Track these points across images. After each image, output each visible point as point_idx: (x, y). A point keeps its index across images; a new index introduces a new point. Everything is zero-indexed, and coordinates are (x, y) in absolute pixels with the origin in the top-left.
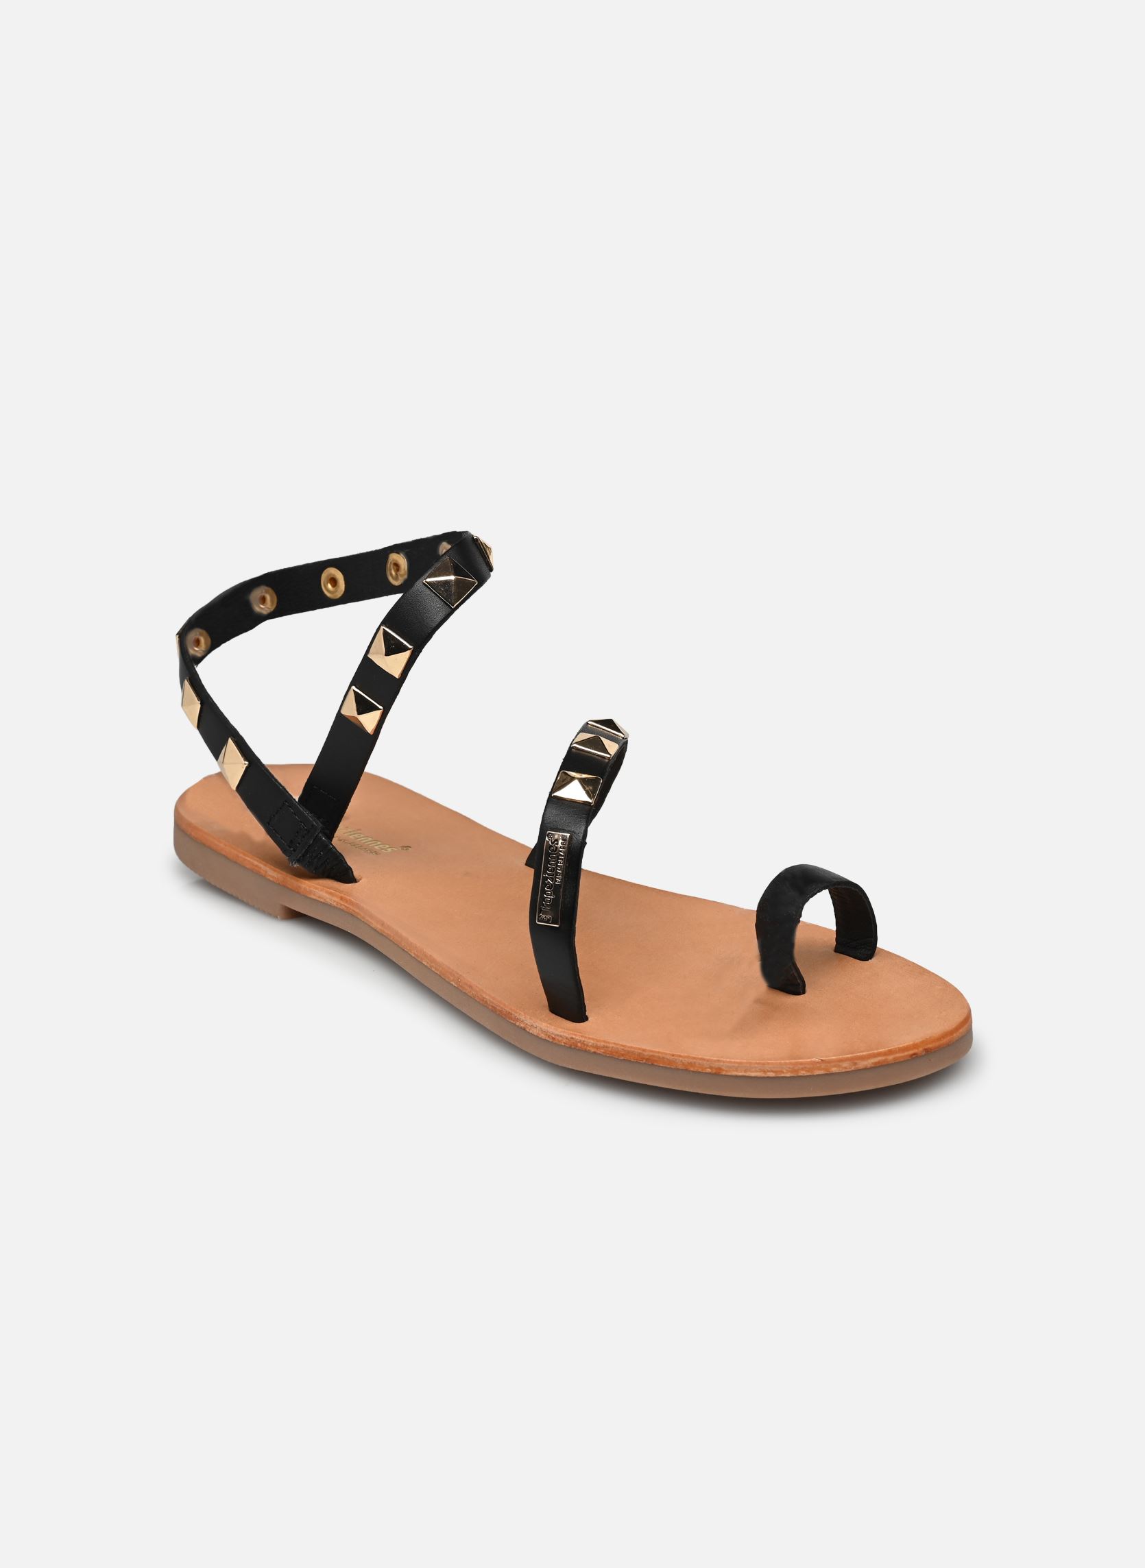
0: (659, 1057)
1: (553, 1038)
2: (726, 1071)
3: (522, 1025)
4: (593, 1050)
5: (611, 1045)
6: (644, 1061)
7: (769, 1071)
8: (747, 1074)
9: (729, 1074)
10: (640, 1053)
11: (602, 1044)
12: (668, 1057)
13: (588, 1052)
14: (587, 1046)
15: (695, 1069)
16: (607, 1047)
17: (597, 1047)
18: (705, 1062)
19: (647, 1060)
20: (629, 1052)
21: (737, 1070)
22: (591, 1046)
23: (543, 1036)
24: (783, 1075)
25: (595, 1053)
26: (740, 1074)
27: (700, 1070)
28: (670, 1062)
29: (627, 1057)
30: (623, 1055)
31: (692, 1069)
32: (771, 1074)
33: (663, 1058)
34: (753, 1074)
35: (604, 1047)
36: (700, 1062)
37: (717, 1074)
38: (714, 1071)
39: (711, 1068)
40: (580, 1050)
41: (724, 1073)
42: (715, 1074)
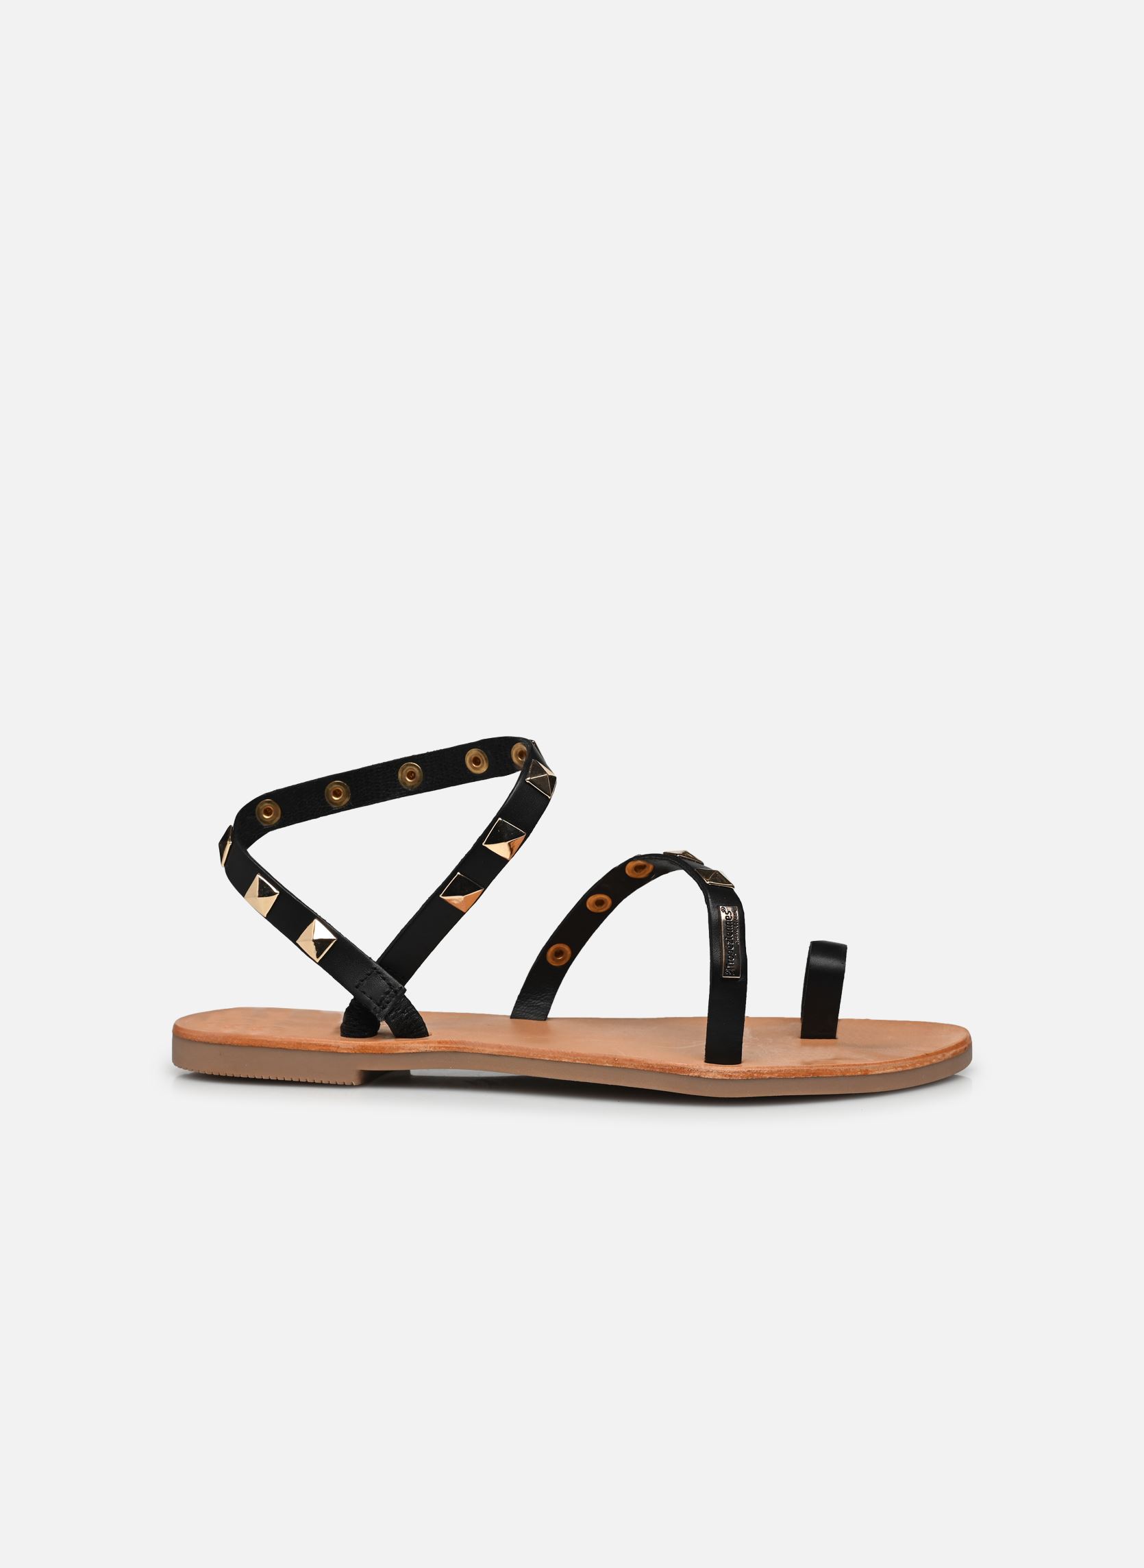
0: (823, 1070)
1: (730, 1076)
2: (872, 1071)
3: (696, 1074)
4: (768, 1077)
5: (784, 1069)
6: (811, 1076)
7: (899, 1067)
8: (885, 1072)
9: (874, 1073)
10: (808, 1070)
11: (776, 1069)
12: (830, 1068)
13: (765, 1079)
14: (763, 1074)
15: (850, 1074)
16: (780, 1071)
17: (772, 1073)
18: (857, 1067)
19: (813, 1074)
20: (799, 1071)
21: (878, 1070)
22: (767, 1073)
23: (720, 1077)
24: (907, 1069)
25: (770, 1078)
26: (880, 1072)
27: (853, 1074)
28: (831, 1072)
29: (798, 1076)
30: (794, 1075)
31: (848, 1074)
32: (900, 1069)
33: (826, 1070)
34: (889, 1071)
35: (778, 1071)
36: (853, 1067)
37: (865, 1075)
38: (863, 1073)
39: (861, 1071)
40: (758, 1079)
41: (870, 1073)
42: (864, 1075)
